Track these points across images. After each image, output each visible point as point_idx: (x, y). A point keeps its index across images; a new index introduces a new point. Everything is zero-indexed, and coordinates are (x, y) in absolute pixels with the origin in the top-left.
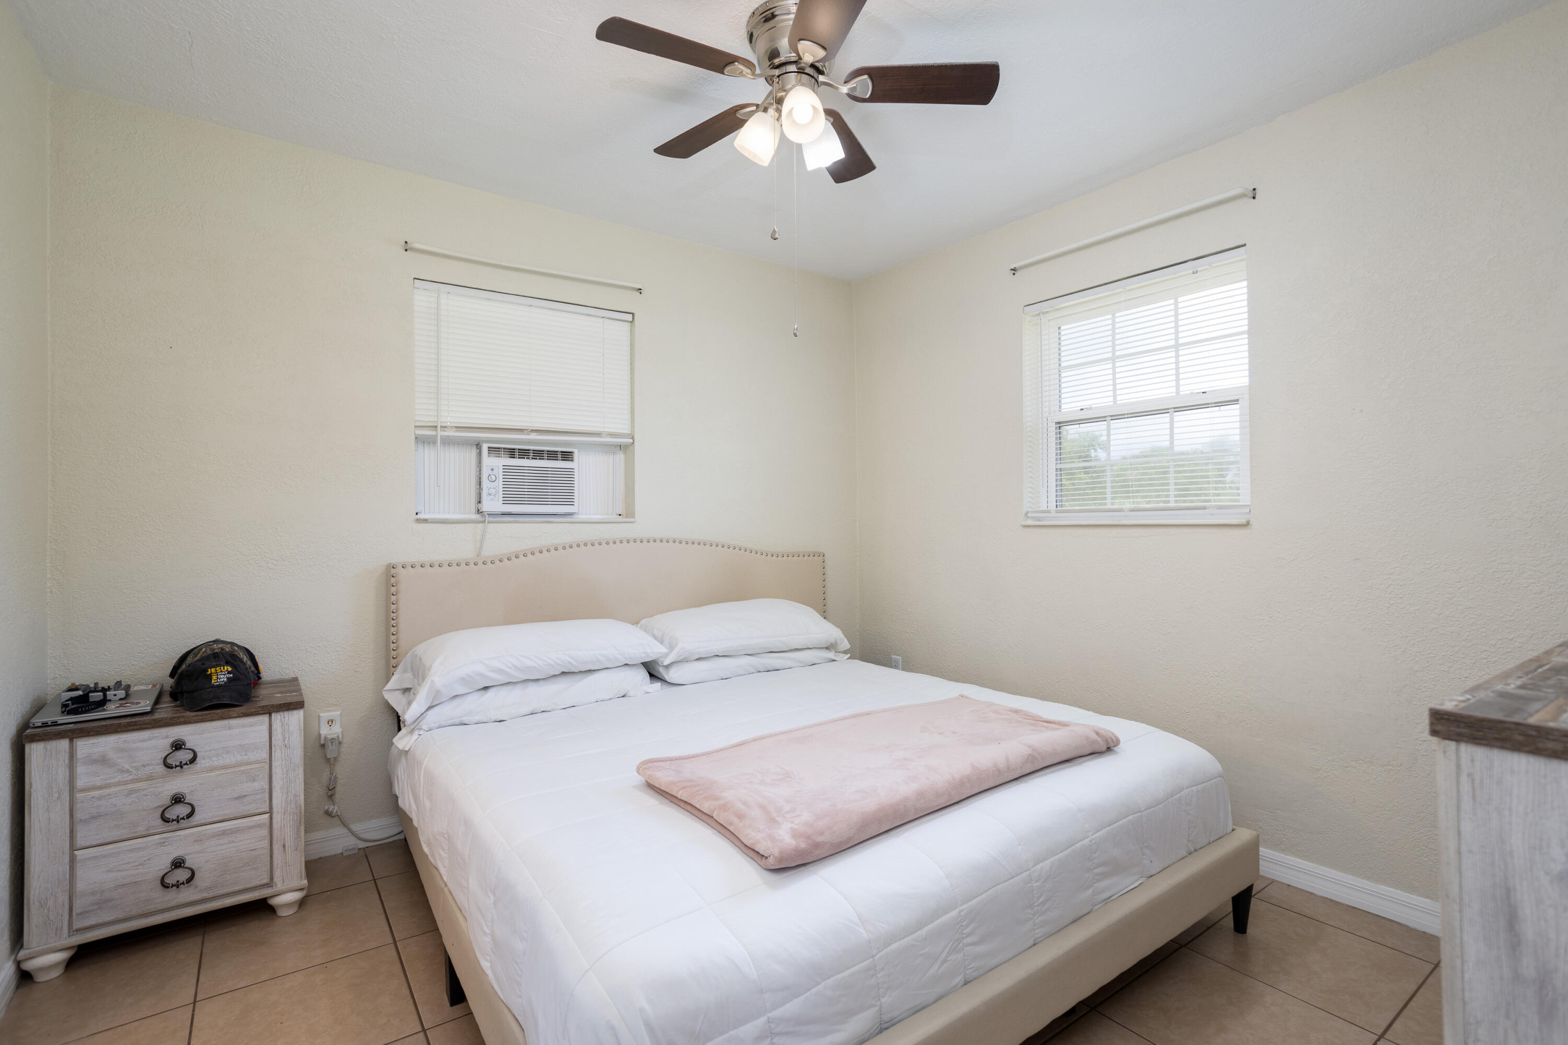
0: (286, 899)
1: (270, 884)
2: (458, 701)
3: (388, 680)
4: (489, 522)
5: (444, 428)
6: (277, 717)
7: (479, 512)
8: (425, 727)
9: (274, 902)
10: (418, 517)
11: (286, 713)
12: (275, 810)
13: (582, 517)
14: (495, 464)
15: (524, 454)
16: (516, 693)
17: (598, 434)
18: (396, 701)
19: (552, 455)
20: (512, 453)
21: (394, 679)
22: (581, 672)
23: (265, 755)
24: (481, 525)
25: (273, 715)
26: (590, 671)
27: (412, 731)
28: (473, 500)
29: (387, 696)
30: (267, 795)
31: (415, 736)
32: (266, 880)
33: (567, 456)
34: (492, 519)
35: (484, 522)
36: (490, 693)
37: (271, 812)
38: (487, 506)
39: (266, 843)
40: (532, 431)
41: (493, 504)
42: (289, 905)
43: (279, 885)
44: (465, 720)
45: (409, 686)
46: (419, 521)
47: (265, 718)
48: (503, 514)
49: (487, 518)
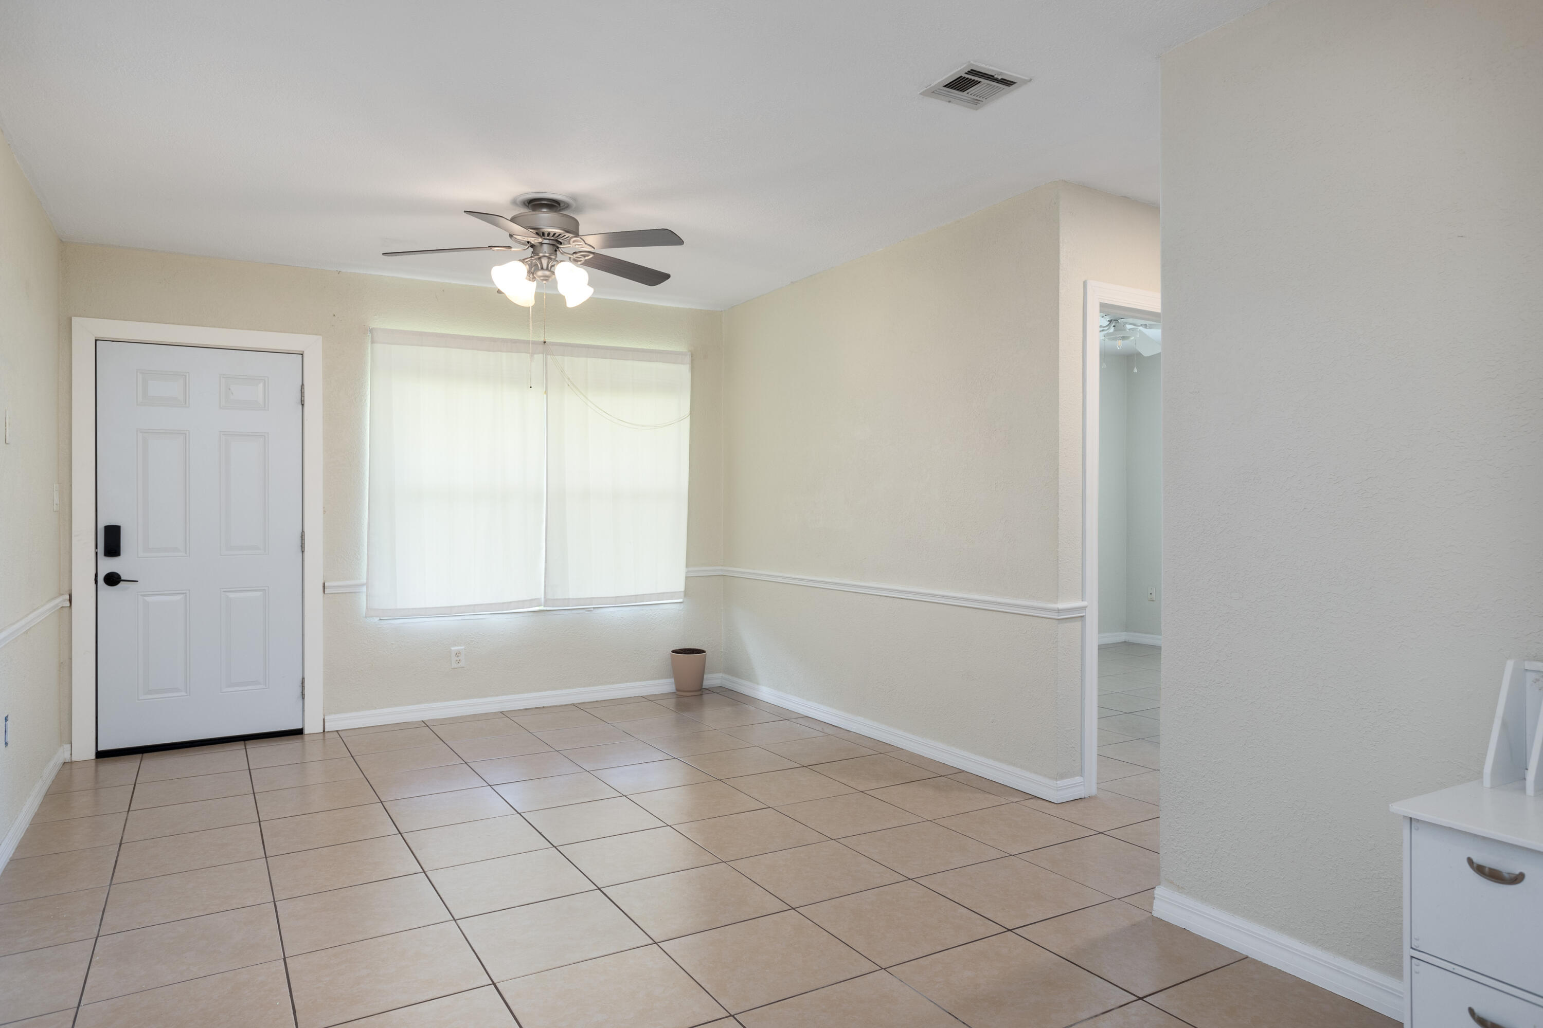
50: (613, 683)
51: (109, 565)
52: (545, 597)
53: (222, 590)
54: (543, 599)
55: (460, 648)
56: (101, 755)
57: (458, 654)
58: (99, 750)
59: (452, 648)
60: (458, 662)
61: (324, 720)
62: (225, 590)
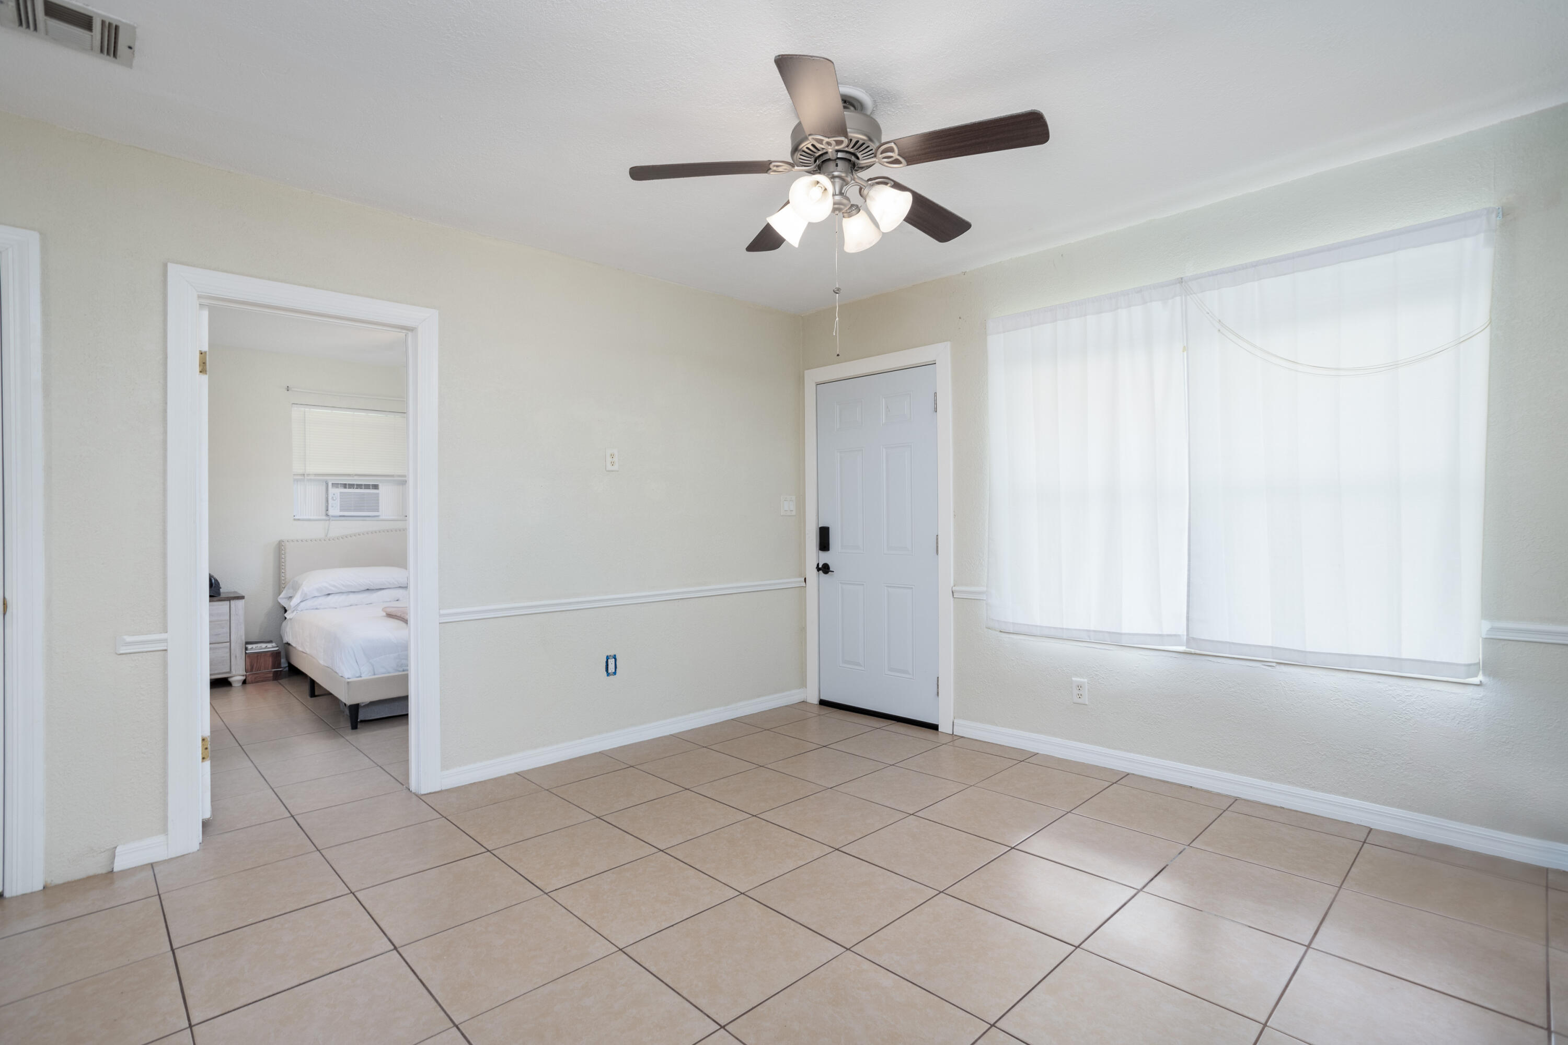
0: (237, 679)
1: (230, 672)
2: (315, 599)
3: (279, 595)
4: (332, 520)
5: (308, 475)
6: (233, 602)
7: (327, 515)
8: (300, 610)
9: (230, 680)
10: (295, 518)
11: (237, 601)
12: (232, 642)
13: (381, 518)
14: (335, 492)
15: (351, 486)
16: (343, 597)
17: (392, 476)
18: (284, 603)
19: (367, 487)
20: (345, 486)
21: (283, 594)
22: (377, 589)
23: (228, 618)
24: (328, 522)
25: (231, 601)
26: (381, 589)
27: (293, 612)
28: (324, 509)
29: (279, 601)
30: (229, 635)
31: (295, 612)
32: (228, 670)
33: (376, 487)
34: (334, 519)
35: (329, 520)
36: (330, 597)
37: (230, 642)
38: (331, 512)
39: (228, 654)
40: (356, 475)
41: (334, 511)
42: (238, 681)
43: (234, 672)
44: (318, 607)
45: (291, 595)
46: (295, 520)
47: (228, 602)
48: (340, 516)
49: (332, 518)
50: (1314, 788)
51: (825, 558)
52: (1188, 635)
53: (885, 585)
54: (1185, 637)
55: (1082, 680)
56: (823, 703)
57: (1080, 687)
58: (821, 698)
59: (1073, 679)
60: (1080, 696)
61: (953, 723)
62: (887, 585)
